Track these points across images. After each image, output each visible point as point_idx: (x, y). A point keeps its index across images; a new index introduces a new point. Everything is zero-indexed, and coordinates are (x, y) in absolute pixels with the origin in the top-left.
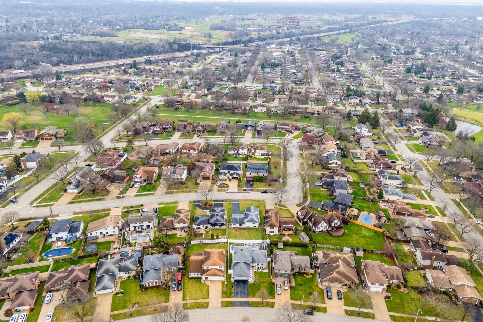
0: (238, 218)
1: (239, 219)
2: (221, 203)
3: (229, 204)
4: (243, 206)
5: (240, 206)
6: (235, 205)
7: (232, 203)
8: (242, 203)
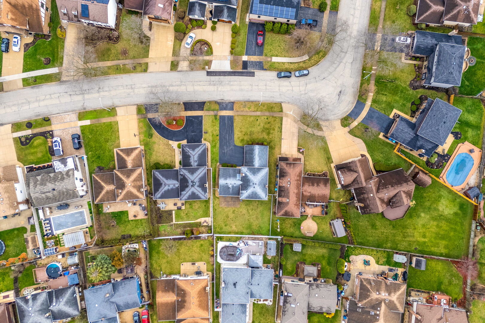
0: (230, 186)
1: (233, 186)
2: (200, 115)
3: (214, 121)
4: (241, 129)
5: (234, 127)
6: (225, 123)
7: (220, 116)
8: (238, 115)
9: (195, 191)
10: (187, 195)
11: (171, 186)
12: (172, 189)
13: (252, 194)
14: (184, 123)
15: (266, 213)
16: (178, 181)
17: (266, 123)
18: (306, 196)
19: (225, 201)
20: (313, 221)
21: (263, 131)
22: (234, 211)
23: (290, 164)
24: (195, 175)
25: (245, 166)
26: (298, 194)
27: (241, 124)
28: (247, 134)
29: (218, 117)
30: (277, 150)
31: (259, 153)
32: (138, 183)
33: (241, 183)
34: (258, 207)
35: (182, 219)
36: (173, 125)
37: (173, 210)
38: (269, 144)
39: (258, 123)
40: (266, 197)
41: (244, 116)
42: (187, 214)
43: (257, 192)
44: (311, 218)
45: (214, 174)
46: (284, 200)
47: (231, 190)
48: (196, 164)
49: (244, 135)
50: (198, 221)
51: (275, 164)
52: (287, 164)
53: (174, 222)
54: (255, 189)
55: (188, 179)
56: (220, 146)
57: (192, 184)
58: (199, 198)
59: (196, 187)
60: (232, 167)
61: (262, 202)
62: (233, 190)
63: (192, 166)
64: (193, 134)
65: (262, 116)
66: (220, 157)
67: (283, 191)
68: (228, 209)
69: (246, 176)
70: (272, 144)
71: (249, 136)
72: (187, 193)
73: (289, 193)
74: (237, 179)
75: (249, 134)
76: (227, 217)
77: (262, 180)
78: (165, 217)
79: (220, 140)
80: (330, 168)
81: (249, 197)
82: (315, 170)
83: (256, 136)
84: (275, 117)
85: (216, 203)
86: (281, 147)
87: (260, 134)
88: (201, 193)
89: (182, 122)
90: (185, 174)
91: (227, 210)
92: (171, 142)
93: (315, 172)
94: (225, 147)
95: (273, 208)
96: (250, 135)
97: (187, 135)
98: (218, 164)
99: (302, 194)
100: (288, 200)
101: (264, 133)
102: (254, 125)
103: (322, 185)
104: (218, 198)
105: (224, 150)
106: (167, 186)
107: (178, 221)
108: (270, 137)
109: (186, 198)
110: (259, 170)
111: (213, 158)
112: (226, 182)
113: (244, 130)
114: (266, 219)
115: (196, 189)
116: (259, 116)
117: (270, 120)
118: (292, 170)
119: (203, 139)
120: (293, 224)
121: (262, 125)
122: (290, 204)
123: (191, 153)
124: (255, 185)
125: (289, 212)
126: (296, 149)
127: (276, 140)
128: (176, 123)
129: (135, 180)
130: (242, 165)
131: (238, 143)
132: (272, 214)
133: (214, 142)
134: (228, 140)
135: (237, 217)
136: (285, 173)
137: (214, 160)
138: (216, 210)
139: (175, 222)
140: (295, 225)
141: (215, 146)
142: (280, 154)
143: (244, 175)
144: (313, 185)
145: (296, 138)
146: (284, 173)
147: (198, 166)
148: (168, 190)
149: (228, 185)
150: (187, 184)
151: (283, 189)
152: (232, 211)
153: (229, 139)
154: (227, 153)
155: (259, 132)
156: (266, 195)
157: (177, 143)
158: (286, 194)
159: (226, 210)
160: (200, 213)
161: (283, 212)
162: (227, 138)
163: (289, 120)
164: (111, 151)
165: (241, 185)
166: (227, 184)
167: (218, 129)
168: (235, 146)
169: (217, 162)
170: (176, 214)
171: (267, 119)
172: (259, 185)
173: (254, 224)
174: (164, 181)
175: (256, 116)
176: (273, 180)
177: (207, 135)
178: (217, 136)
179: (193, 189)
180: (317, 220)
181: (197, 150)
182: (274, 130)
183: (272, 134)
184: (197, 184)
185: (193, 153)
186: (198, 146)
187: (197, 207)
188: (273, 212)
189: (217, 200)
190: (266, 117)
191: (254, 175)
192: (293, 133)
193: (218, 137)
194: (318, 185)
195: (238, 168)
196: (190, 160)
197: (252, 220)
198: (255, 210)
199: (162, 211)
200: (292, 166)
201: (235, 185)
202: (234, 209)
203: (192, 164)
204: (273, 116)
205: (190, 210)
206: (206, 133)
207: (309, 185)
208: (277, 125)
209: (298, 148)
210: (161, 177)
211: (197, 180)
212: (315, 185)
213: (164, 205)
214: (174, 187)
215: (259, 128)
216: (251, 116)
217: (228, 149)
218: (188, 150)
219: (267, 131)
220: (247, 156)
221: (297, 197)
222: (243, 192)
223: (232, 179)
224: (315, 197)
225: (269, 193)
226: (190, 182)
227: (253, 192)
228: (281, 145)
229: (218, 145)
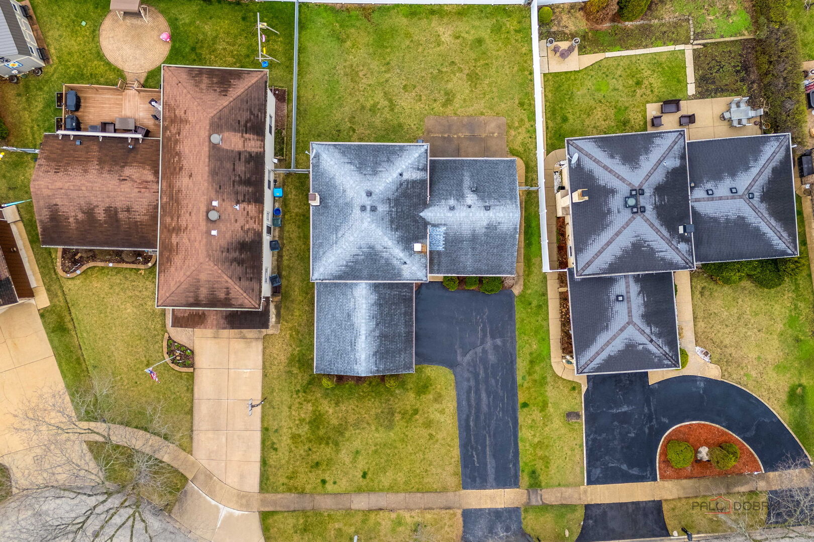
0: (471, 198)
1: (460, 197)
2: (600, 487)
3: (539, 465)
4: (431, 435)
5: (457, 442)
6: (494, 456)
7: (515, 484)
8: (444, 490)
9: (623, 170)
10: (655, 154)
11: (722, 189)
12: (717, 177)
13: (377, 164)
14: (664, 453)
15: (317, 96)
16: (695, 213)
17: (330, 462)
18: (142, 163)
19: (483, 140)
20: (120, 65)
21: (340, 430)
22: (448, 102)
23: (213, 302)
24: (625, 241)
25: (408, 286)
26: (174, 169)
27: (430, 456)
28: (404, 413)
29: (525, 480)
30: (282, 352)
31: (353, 344)
33: (428, 214)
34: (352, 119)
35: (656, 63)
36: (706, 444)
37: (694, 97)
38: (314, 381)
39: (362, 464)
40: (317, 156)
41: (418, 491)
42: (638, 83)
43: (357, 177)
44: (129, 77)
45: (534, 248)
46: (234, 142)
47: (467, 182)
48: (619, 288)
49: (416, 412)
50: (590, 59)
51: (286, 297)
52: (227, 302)
53: (688, 51)
54: (367, 186)
55: (657, 223)
56: (513, 362)
57: (643, 201)
58: (605, 143)
59: (624, 190)
60: (462, 281)
61: (335, 135)
62: (460, 184)
63: (637, 279)
64: (625, 409)
65: (346, 493)
66: (512, 317)
67: (242, 182)
68: (470, 110)
69: (407, 242)
70: (301, 378)
71: (398, 406)
72: (660, 162)
73: (214, 173)
74: (443, 229)
75: (397, 417)
76: (473, 78)
77: (337, 229)
78: (728, 67)
79: (511, 387)
80: (55, 287)
81: (391, 154)
82: (117, 279)
83: (367, 412)
84: (290, 490)
85: (522, 130)
86: (264, 367)
87: (352, 419)
88: (597, 162)
89: (672, 455)
90: (669, 243)
91: (476, 106)
92: (713, 372)
93: (119, 271)
94: (492, 358)
95: (289, 116)
96: (392, 414)
97: (648, 402)
98: (516, 291)
99: (156, 173)
100: (216, 138)
101: (335, 422)
102: (376, 452)
103: (72, 213)
104: (513, 152)
105: (496, 347)
106: (741, 190)
107: (673, 53)
108: (310, 407)
109: (657, 141)
110: (352, 272)
111: (537, 314)
112: (491, 214)
113: (418, 432)
114: (317, 71)
115: (623, 180)
116: (359, 490)
117: (312, 476)
118: (203, 277)
119: (584, 388)
120: (204, 52)
121: (344, 456)
122: (206, 124)
123: (643, 332)
124: (368, 202)
125: (210, 86)
126: (202, 360)
127: (286, 397)
128: (697, 452)
130: (420, 286)
131: (441, 377)
132: (290, 93)
133: (536, 377)
134: (482, 387)
135: (434, 78)
136: (235, 260)
137: (535, 303)
138: (521, 104)
139: (683, 52)
140: (193, 49)
141: (532, 362)
142: (265, 338)
143: (417, 247)
144: (111, 213)
145: (202, 410)
146: (240, 262)
147: (612, 281)
148: (733, 175)
149: (481, 204)
150: (661, 199)
151: (242, 189)
152: (457, 102)
153: (477, 392)
154: (485, 335)
155: (356, 425)
156: (317, 166)
157: (687, 371)
158: (229, 166)
159: (480, 105)
160: (584, 91)
161: (240, 88)
162: (484, 396)
163: (232, 480)
165: (425, 206)
166: (487, 208)
167: (525, 434)
168: (451, 364)
169: (522, 295)
170: (681, 82)
171: (324, 482)
172: (348, 205)
173: (362, 52)
174: (754, 209)
175: (371, 491)
176: (291, 229)
177: (566, 407)
178: (525, 405)
179: (636, 178)
180: (102, 69)
181: (618, 345)
182: (295, 437)
183: (302, 420)
184: (615, 202)
185: (631, 333)
186: (610, 362)
187: (598, 114)
188: (290, 101)
189: (517, 146)
190: (329, 487)
191: (371, 247)
192: (216, 430)
193: (522, 397)
194: (90, 212)
195: (439, 277)
196: (646, 305)
197: (375, 65)
198: (363, 108)
199: (737, 92)
200: (203, 293)
201: (452, 202)
202: (449, 110)
203: (634, 288)
204: (302, 492)
205: (624, 100)
206: (571, 415)
207: (128, 210)
208: (281, 456)
209: (192, 365)
210: (764, 228)
211: (619, 218)
212: (101, 216)
213: (736, 115)
214: (709, 186)
215: (357, 444)
216: (392, 489)
217: (479, 350)
218: (651, 347)
219: (321, 432)
220: (402, 329)
221: (178, 154)
222: (417, 175)
223: (466, 231)
224: (101, 162)
225: (307, 176)
226: (649, 208)
227: (375, 173)
228: (265, 375)
229: (521, 366)
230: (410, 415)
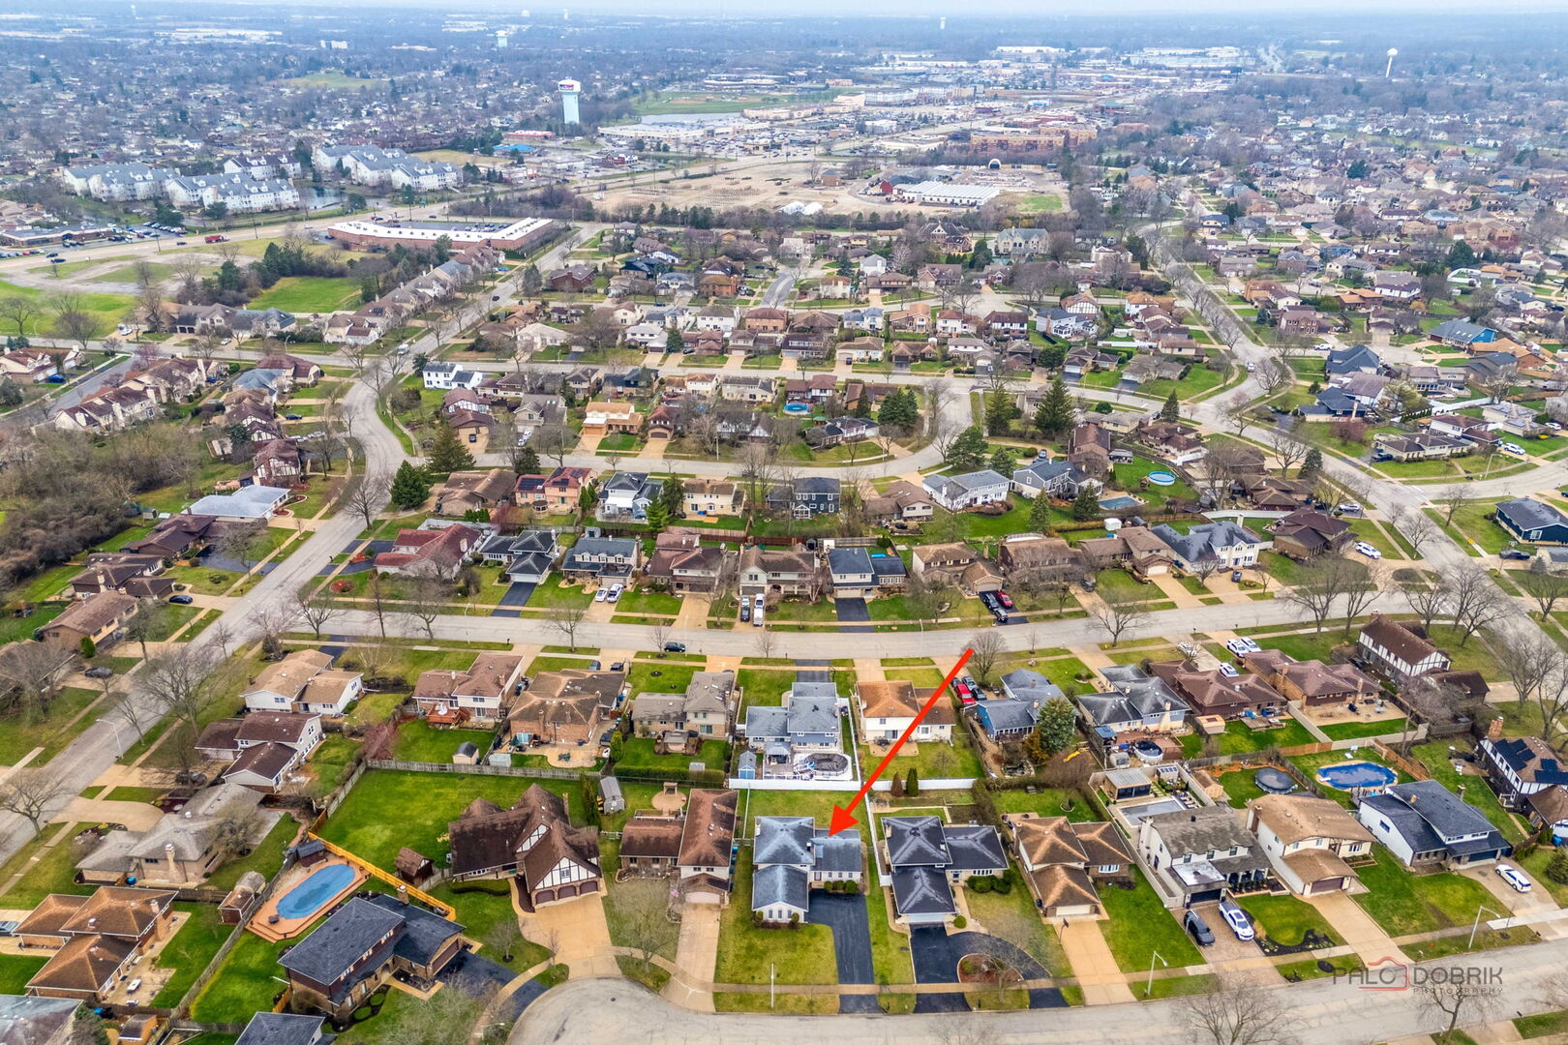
2: (925, 986)
3: (886, 974)
4: (820, 957)
6: (858, 970)
7: (873, 983)
8: (828, 985)
11: (961, 837)
12: (959, 834)
13: (787, 819)
17: (757, 968)
21: (764, 953)
24: (913, 847)
27: (819, 967)
28: (802, 946)
29: (878, 980)
32: (1030, 839)
33: (814, 839)
39: (776, 970)
48: (917, 873)
49: (810, 945)
54: (784, 826)
56: (867, 925)
59: (909, 829)
64: (935, 946)
65: (767, 985)
66: (864, 905)
70: (742, 928)
71: (799, 941)
72: (926, 823)
74: (822, 847)
75: (799, 947)
77: (768, 841)
79: (866, 935)
80: (611, 887)
83: (781, 944)
84: (732, 983)
87: (771, 947)
92: (983, 931)
94: (854, 922)
96: (795, 944)
98: (866, 893)
101: (761, 949)
102: (785, 964)
105: (856, 919)
108: (746, 942)
110: (774, 859)
111: (879, 903)
112: (846, 840)
113: (811, 955)
115: (909, 826)
116: (775, 984)
117: (746, 975)
119: (910, 937)
121: (766, 965)
123: (930, 891)
124: (784, 831)
127: (733, 937)
129: (1039, 842)
131: (825, 929)
133: (881, 932)
134: (849, 936)
141: (877, 924)
147: (911, 869)
153: (846, 937)
154: (850, 915)
155: (774, 950)
162: (850, 939)
163: (698, 977)
164: (1115, 915)
166: (844, 838)
167: (876, 957)
168: (830, 924)
171: (752, 979)
174: (979, 845)
175: (783, 984)
177: (899, 945)
178: (875, 944)
181: (919, 897)
182: (737, 956)
183: (741, 948)
184: (906, 834)
185: (924, 890)
190: (756, 981)
192: (690, 951)
193: (872, 940)
196: (932, 880)
201: (826, 836)
203: (924, 874)
204: (740, 984)
206: (903, 948)
208: (728, 966)
215: (774, 959)
216: (795, 984)
217: (846, 919)
219: (753, 953)
223: (834, 846)
229: (872, 926)
230: (806, 947)
